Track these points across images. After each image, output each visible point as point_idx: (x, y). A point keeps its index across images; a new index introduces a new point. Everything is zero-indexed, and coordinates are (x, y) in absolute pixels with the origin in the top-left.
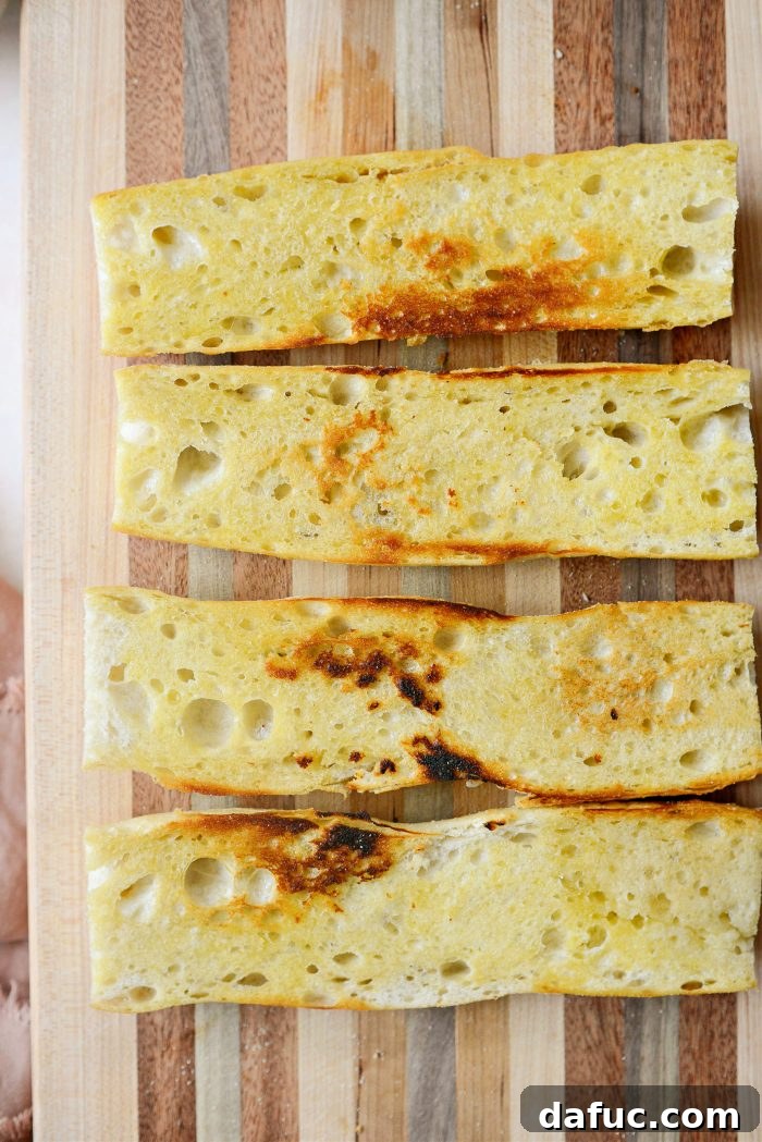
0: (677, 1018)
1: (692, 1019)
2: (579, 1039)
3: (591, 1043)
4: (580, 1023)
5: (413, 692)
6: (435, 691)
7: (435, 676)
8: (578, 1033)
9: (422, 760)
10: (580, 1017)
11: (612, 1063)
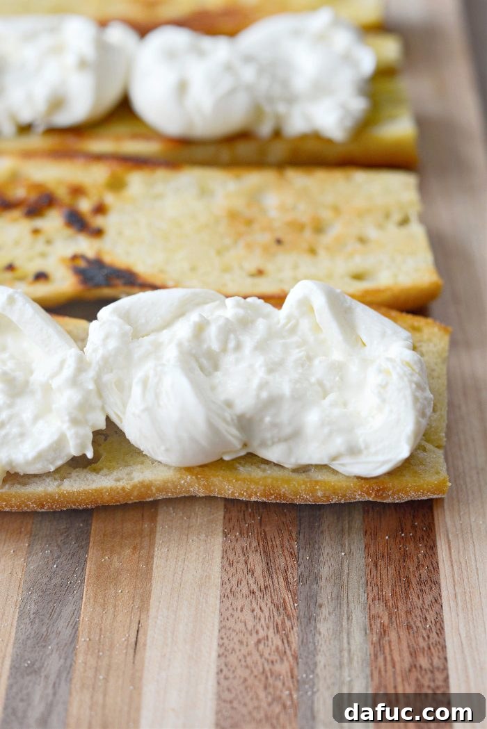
0: (363, 562)
1: (381, 563)
2: (239, 583)
3: (254, 587)
4: (241, 566)
5: (77, 222)
6: (99, 221)
7: (100, 209)
8: (240, 575)
9: (79, 272)
10: (242, 559)
11: (281, 609)
